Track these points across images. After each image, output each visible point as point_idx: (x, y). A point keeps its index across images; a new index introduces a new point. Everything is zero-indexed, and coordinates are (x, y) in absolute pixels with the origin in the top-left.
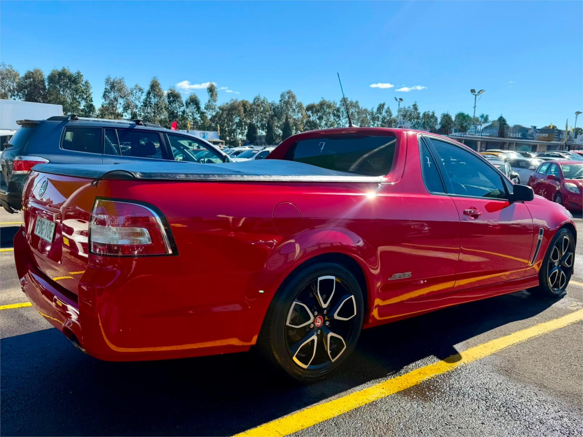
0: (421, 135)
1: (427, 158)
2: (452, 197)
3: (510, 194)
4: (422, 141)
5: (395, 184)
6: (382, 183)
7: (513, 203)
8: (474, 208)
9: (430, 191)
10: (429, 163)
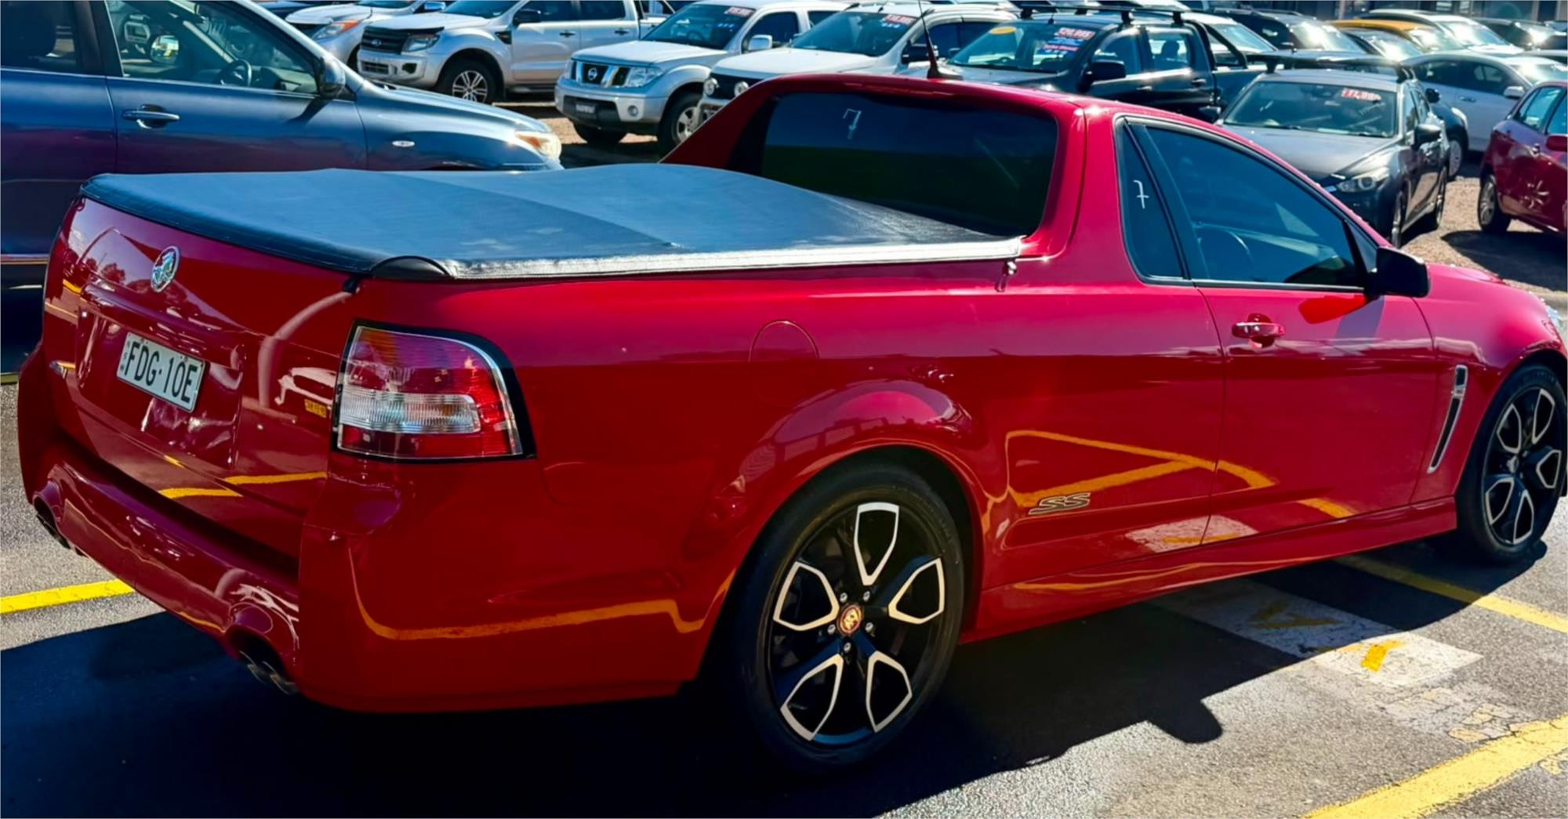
0: (1122, 119)
1: (1137, 185)
2: (1201, 289)
3: (1369, 271)
4: (1127, 138)
5: (1050, 260)
6: (1017, 260)
7: (1377, 298)
8: (1263, 319)
9: (1143, 273)
10: (1142, 196)
